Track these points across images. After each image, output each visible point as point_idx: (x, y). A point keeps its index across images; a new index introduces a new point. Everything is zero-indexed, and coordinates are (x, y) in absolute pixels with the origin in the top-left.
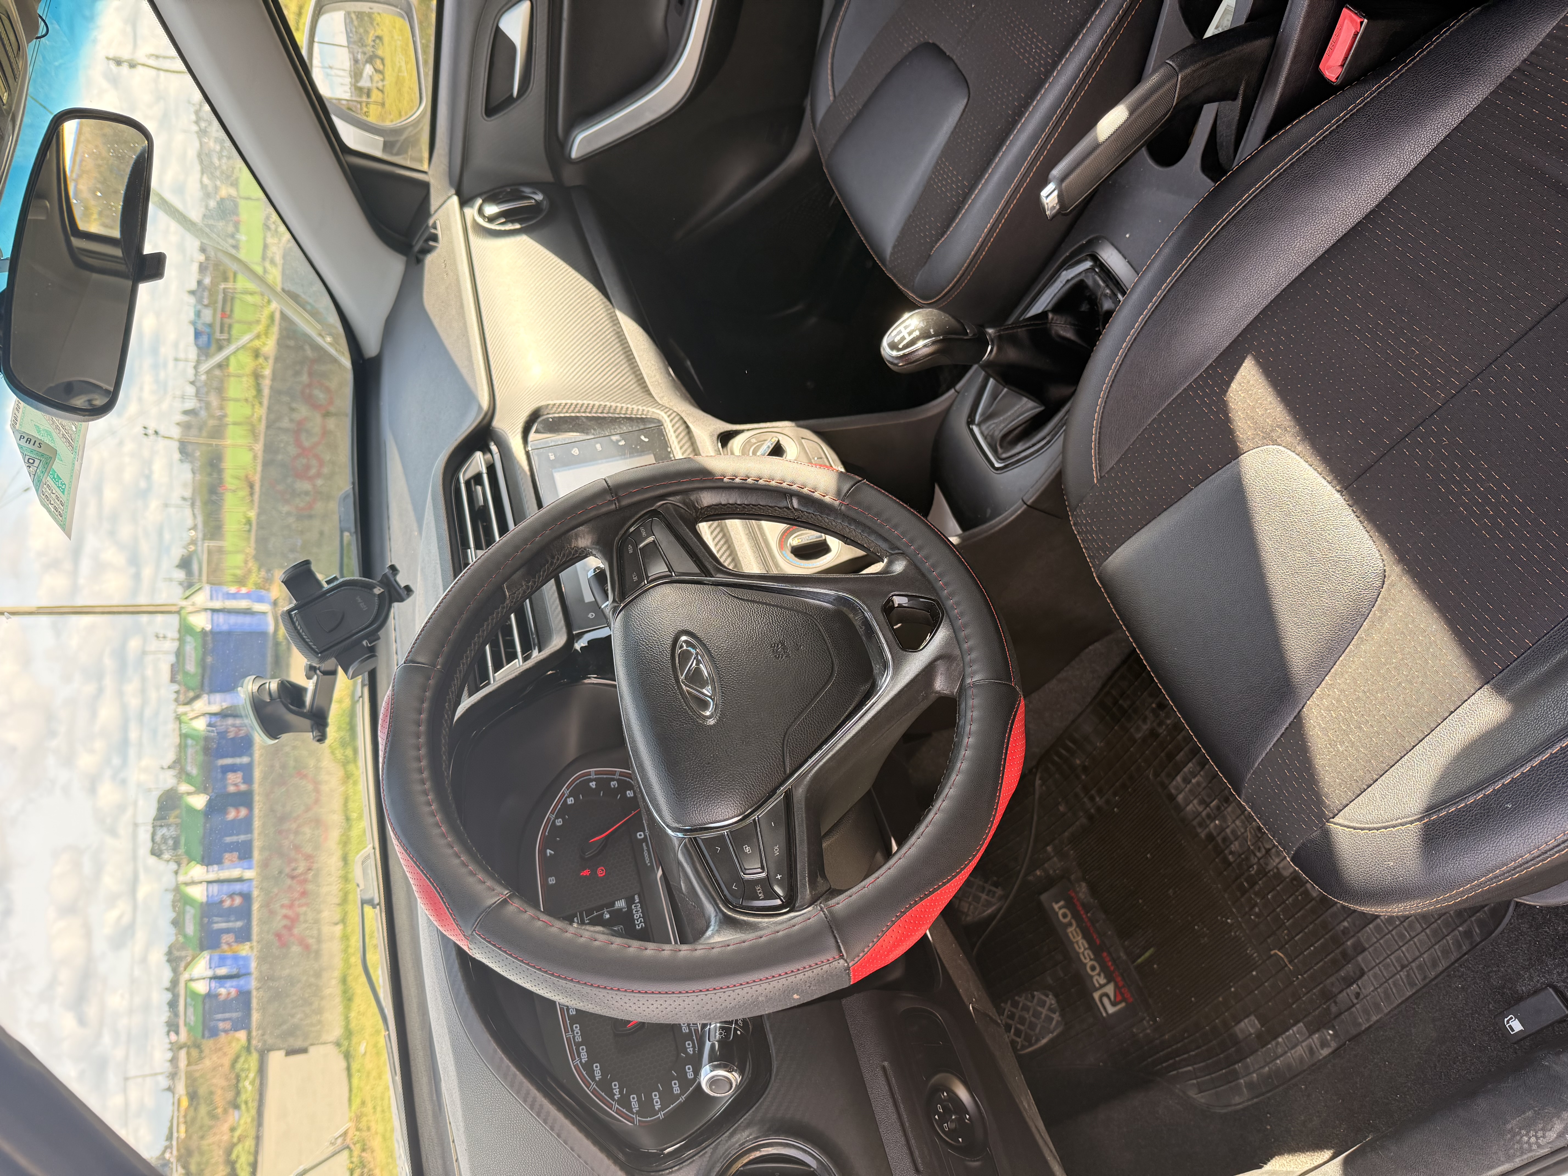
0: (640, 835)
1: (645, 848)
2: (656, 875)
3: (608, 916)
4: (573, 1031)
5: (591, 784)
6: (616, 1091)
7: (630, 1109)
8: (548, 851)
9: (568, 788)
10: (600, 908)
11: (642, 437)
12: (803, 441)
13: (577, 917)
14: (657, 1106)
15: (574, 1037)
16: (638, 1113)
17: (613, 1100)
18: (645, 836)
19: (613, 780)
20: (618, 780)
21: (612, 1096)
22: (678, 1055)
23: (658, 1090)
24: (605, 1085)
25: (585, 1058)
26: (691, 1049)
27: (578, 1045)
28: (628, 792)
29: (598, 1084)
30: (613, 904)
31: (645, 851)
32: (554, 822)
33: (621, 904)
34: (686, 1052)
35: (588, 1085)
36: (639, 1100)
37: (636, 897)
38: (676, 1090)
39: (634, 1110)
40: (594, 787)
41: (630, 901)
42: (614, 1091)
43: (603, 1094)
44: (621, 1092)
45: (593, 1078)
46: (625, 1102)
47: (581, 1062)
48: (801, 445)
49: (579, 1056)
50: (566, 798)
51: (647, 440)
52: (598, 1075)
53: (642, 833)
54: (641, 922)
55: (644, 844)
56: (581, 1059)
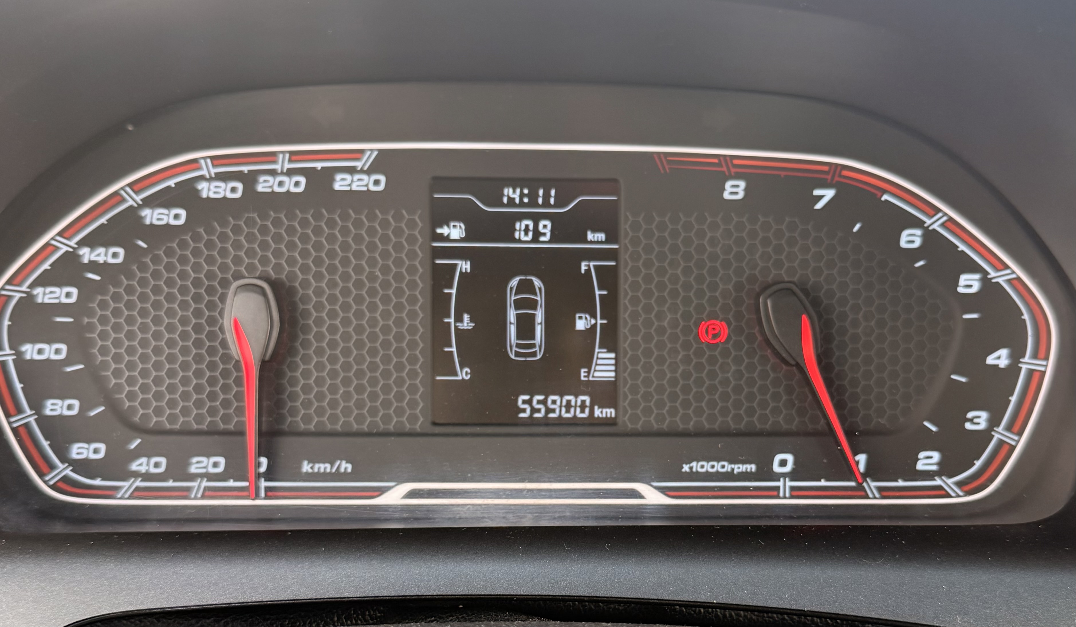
0: (783, 462)
1: (739, 468)
2: (647, 482)
3: (581, 324)
4: (290, 173)
5: (1004, 352)
6: (101, 255)
7: (43, 281)
8: (828, 194)
9: (1016, 282)
10: (610, 306)
13: (607, 241)
14: (31, 350)
15: (273, 173)
16: (29, 299)
17: (81, 243)
18: (776, 477)
19: (994, 422)
20: (986, 435)
21: (92, 241)
22: (139, 430)
23: (67, 361)
24: (123, 228)
25: (210, 190)
26: (143, 469)
27: (248, 179)
28: (936, 456)
29: (132, 213)
30: (609, 344)
31: (728, 467)
32: (918, 224)
33: (604, 365)
34: (141, 451)
35: (136, 187)
36: (62, 309)
37: (610, 412)
38: (55, 407)
39: (39, 291)
40: (990, 360)
41: (603, 393)
42: (102, 250)
43: (103, 220)
44: (94, 266)
45: (149, 202)
46: (66, 270)
47: (202, 178)
49: (220, 176)
50: (986, 273)
52: (154, 216)
53: (788, 468)
54: (534, 410)
55: (752, 467)
56: (211, 179)
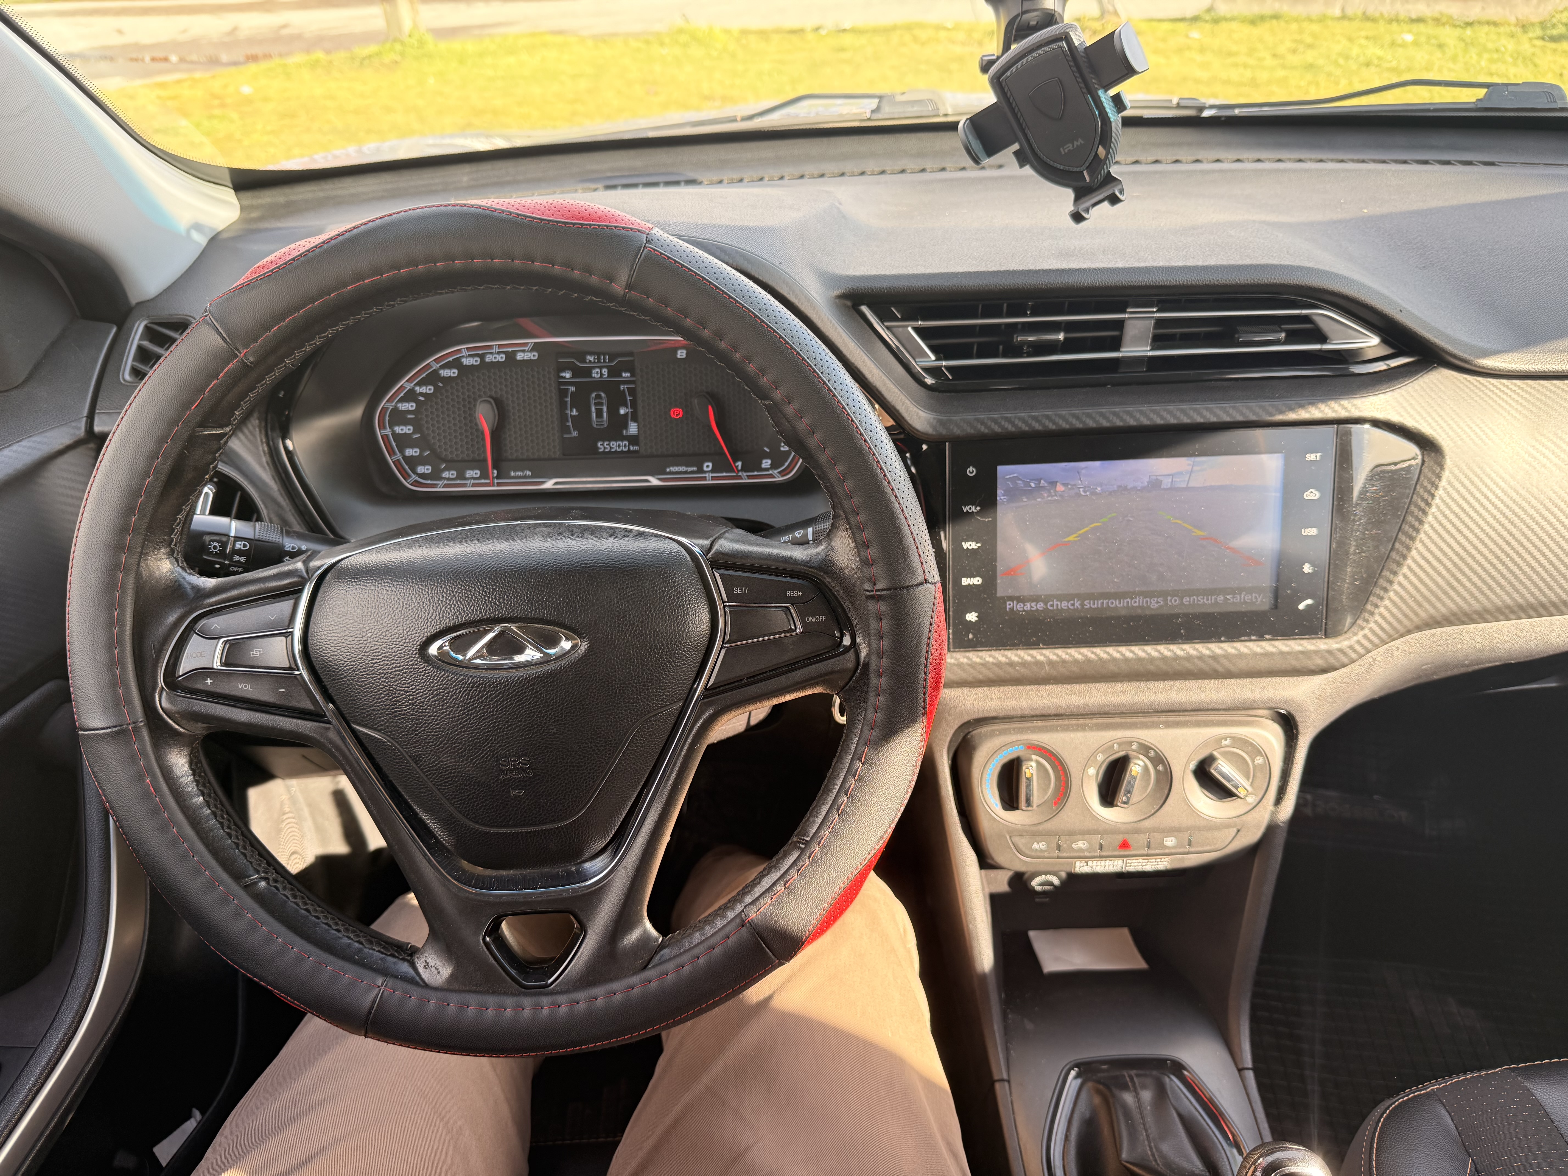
0: (708, 466)
1: (690, 469)
2: (652, 476)
3: (622, 412)
4: (499, 353)
6: (424, 389)
7: (402, 400)
10: (634, 404)
11: (1309, 602)
12: (1235, 830)
13: (631, 377)
14: (398, 429)
15: (491, 353)
16: (396, 408)
17: (416, 385)
18: (705, 472)
21: (420, 384)
22: (444, 460)
23: (414, 433)
24: (432, 378)
25: (466, 361)
26: (447, 476)
27: (482, 357)
28: (769, 462)
29: (436, 372)
30: (635, 419)
31: (685, 469)
33: (633, 429)
34: (446, 469)
35: (437, 361)
36: (409, 412)
37: (636, 448)
38: (409, 452)
39: (400, 405)
41: (633, 440)
42: (424, 388)
43: (424, 375)
44: (421, 394)
45: (443, 367)
46: (410, 396)
47: (463, 356)
48: (1228, 826)
49: (470, 356)
51: (1301, 607)
52: (445, 373)
53: (710, 468)
54: (605, 448)
55: (695, 469)
56: (466, 357)
